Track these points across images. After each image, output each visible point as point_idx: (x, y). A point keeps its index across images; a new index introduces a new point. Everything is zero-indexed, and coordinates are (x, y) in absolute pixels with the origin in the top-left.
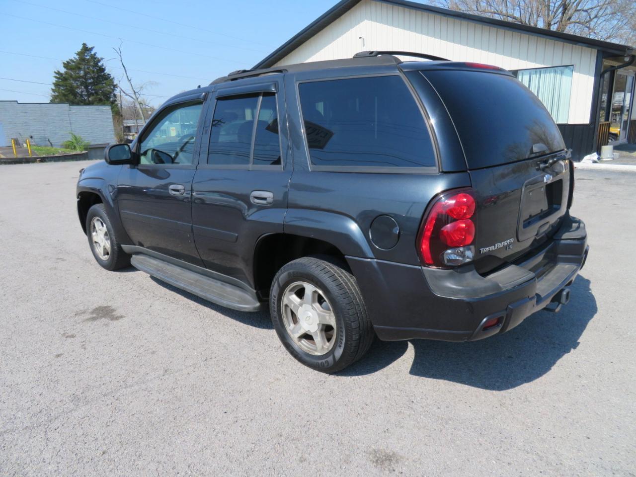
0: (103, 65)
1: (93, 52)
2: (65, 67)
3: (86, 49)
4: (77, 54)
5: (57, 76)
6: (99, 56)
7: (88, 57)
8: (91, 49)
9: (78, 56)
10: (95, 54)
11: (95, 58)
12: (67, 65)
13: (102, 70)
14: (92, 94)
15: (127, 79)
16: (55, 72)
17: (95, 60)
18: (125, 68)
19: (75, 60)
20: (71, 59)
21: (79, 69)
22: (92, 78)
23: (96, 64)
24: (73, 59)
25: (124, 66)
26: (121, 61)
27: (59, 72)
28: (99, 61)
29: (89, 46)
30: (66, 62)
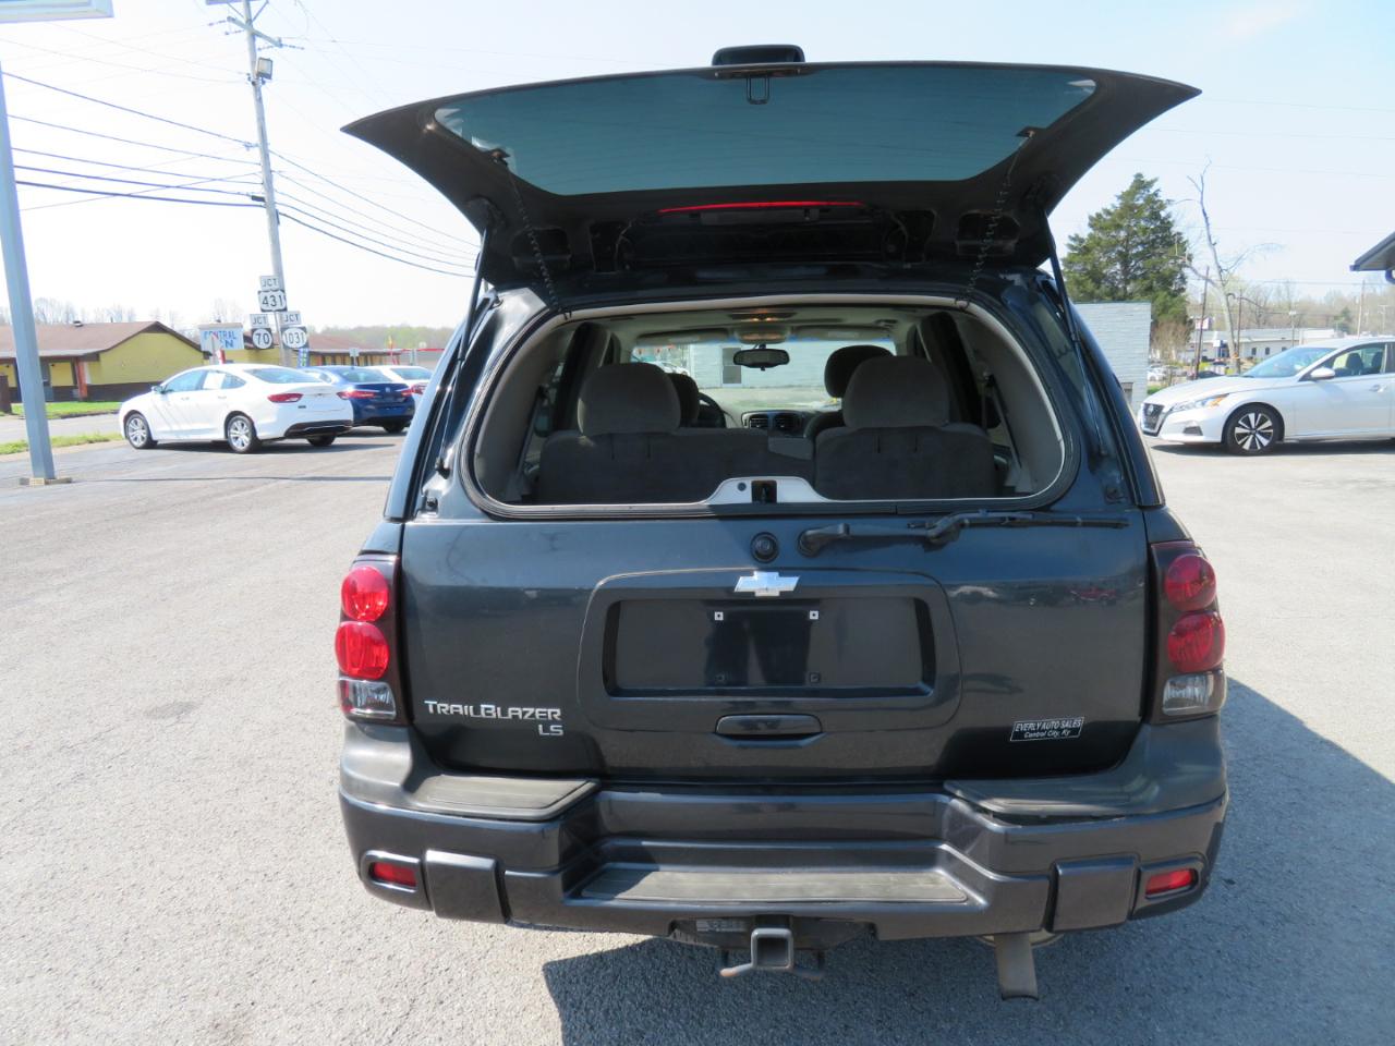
0: (1169, 216)
1: (1152, 191)
2: (1091, 226)
3: (1140, 184)
4: (1120, 197)
5: (1073, 243)
6: (1163, 197)
7: (1141, 202)
8: (1150, 184)
9: (1120, 201)
10: (1156, 194)
11: (1156, 202)
12: (1096, 222)
13: (1166, 225)
14: (1135, 278)
15: (1207, 242)
16: (1070, 237)
17: (1155, 208)
18: (1207, 219)
19: (1112, 210)
20: (1105, 207)
21: (1118, 227)
22: (1142, 243)
23: (1155, 216)
24: (1109, 207)
25: (1205, 214)
26: (1202, 203)
27: (1077, 236)
28: (1162, 207)
29: (1147, 178)
30: (1094, 216)
